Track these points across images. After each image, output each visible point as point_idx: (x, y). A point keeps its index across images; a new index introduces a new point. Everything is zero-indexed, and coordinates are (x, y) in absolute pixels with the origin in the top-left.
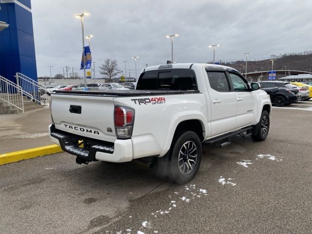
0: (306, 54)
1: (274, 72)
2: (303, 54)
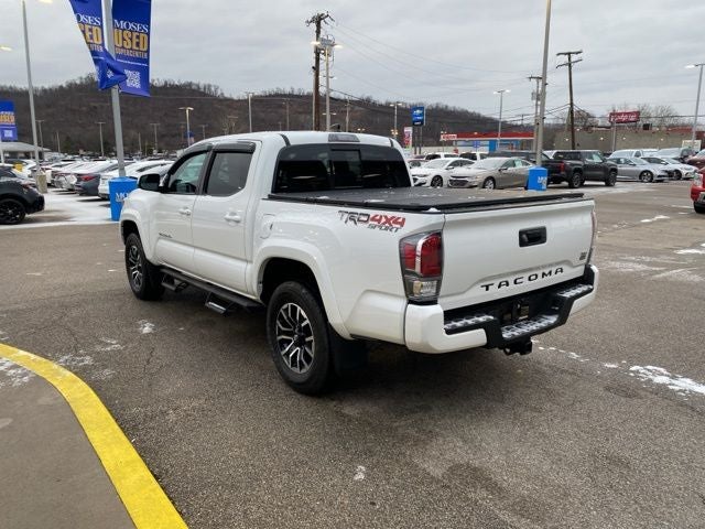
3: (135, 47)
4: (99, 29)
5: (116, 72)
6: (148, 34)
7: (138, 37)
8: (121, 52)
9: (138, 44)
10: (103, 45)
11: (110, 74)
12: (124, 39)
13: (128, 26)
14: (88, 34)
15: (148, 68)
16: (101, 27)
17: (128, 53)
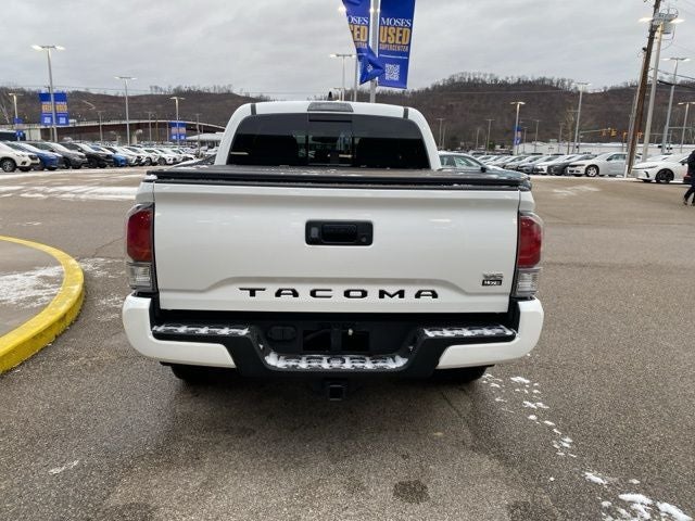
0: (217, 91)
1: (182, 125)
2: (212, 91)
3: (397, 42)
4: (366, 28)
5: (375, 66)
6: (411, 28)
7: (401, 32)
8: (383, 47)
9: (400, 39)
10: (367, 42)
11: (370, 69)
12: (388, 35)
13: (393, 22)
14: (356, 34)
15: (407, 61)
16: (368, 26)
17: (392, 48)
